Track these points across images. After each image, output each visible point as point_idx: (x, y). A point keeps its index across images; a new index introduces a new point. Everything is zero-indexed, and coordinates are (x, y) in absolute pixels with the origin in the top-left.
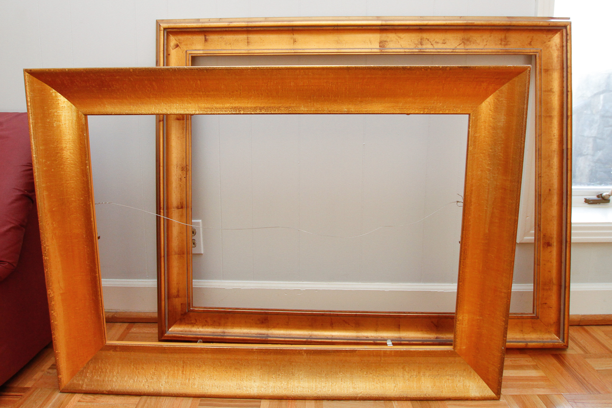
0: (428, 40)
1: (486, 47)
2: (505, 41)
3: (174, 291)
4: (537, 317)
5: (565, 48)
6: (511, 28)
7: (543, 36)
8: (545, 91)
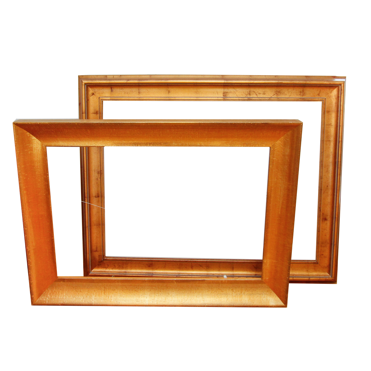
0: (254, 92)
1: (290, 97)
2: (303, 93)
3: (94, 248)
4: (317, 263)
5: (340, 98)
6: (306, 85)
7: (327, 90)
8: (327, 125)
